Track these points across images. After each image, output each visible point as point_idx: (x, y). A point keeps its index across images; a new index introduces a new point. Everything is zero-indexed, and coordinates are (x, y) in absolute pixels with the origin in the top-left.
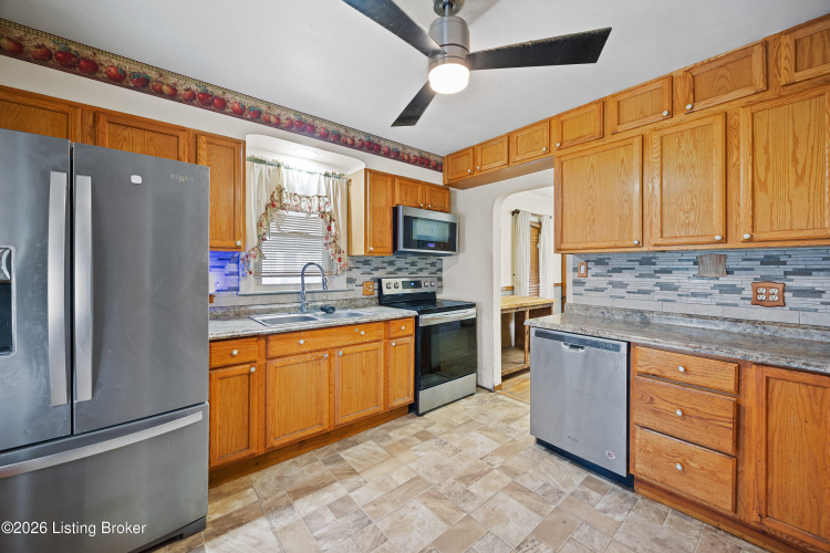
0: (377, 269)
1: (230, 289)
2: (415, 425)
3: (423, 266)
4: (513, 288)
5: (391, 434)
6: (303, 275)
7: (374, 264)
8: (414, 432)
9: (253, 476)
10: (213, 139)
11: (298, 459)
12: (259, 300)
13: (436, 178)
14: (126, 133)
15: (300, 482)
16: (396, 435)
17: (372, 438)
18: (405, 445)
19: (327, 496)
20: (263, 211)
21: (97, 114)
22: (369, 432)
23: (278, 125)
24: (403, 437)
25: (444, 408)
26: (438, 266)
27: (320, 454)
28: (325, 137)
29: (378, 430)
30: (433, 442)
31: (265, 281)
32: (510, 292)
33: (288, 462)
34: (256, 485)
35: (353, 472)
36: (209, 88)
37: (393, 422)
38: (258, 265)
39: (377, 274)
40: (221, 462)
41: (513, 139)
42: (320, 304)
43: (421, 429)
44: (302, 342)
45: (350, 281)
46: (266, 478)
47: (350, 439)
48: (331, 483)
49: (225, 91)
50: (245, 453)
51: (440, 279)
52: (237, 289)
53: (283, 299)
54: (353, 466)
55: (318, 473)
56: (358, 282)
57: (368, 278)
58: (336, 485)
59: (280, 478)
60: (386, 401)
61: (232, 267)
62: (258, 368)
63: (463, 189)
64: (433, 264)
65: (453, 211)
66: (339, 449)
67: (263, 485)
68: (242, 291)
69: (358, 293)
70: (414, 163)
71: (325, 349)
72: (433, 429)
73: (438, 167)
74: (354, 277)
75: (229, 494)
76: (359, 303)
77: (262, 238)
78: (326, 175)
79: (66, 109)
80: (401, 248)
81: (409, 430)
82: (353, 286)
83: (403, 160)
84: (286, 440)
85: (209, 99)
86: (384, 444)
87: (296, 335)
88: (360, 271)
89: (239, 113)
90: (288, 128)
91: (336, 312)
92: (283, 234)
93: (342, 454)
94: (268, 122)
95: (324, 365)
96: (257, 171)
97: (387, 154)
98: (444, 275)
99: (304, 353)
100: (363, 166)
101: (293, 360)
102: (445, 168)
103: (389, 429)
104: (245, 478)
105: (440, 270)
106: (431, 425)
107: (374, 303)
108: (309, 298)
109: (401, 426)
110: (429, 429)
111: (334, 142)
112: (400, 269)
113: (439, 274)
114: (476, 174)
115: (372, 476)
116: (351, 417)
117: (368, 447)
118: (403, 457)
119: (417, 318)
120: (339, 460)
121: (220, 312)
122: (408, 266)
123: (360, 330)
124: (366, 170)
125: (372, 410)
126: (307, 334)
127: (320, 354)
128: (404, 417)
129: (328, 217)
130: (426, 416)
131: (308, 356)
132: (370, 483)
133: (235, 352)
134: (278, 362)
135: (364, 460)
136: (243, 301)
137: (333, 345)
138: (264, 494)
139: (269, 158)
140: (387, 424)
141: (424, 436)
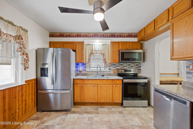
0: (117, 66)
1: (84, 70)
2: (121, 109)
3: (133, 65)
4: (178, 74)
5: (113, 109)
6: (97, 68)
7: (116, 65)
8: (119, 110)
9: (82, 106)
10: (79, 43)
11: (91, 106)
12: (89, 72)
13: (135, 40)
14: (67, 44)
15: (88, 111)
16: (114, 109)
17: (108, 108)
18: (114, 112)
19: (90, 116)
20: (89, 54)
21: (64, 42)
22: (108, 107)
23: (90, 37)
24: (115, 111)
25: (133, 108)
26: (139, 66)
27: (95, 107)
28: (100, 37)
29: (110, 107)
30: (121, 115)
31: (91, 69)
32: (177, 75)
33: (89, 106)
34: (81, 108)
35: (98, 113)
36: (78, 34)
37: (115, 106)
38: (90, 65)
39: (117, 68)
40: (76, 101)
41: (156, 21)
42: (102, 74)
43: (121, 110)
44: (91, 82)
45: (110, 69)
46: (83, 107)
47: (103, 106)
48: (92, 113)
49: (81, 33)
50: (80, 101)
51: (140, 70)
52: (85, 70)
53: (94, 72)
54: (99, 112)
55: (92, 110)
56: (112, 70)
57: (115, 69)
58: (93, 114)
59: (85, 108)
60: (112, 100)
61: (85, 66)
62: (83, 86)
63: (146, 41)
64: (137, 65)
65: (143, 48)
66: (99, 108)
67: (82, 108)
68: (86, 71)
69: (112, 72)
70: (126, 37)
71: (96, 84)
72: (125, 112)
73: (135, 36)
74: (111, 68)
75: (77, 108)
76: (112, 75)
77: (89, 60)
78: (103, 45)
79: (60, 43)
80: (120, 61)
81: (118, 110)
82: (110, 71)
83: (122, 37)
84: (88, 101)
85: (79, 35)
86: (109, 110)
87: (90, 80)
88: (112, 67)
89: (83, 36)
90: (92, 37)
91: (105, 76)
92: (94, 59)
93: (99, 109)
94: (88, 37)
95: (96, 87)
96: (88, 47)
97: (117, 37)
98: (142, 68)
99: (92, 84)
100: (110, 41)
101: (89, 85)
102: (138, 36)
103: (113, 108)
104: (81, 106)
105: (140, 67)
106: (125, 111)
107: (116, 75)
108: (99, 72)
109: (117, 108)
110: (123, 111)
111: (102, 37)
112: (132, 67)
113: (139, 68)
114: (146, 36)
115: (101, 116)
116: (102, 101)
117: (105, 110)
118: (111, 115)
119: (123, 80)
120: (97, 109)
121: (82, 74)
122: (128, 66)
123: (105, 81)
124: (111, 42)
125: (108, 101)
126: (92, 80)
127: (95, 85)
128: (119, 106)
129: (103, 54)
130: (125, 108)
131: (92, 85)
132: (99, 117)
133: (78, 82)
134: (86, 85)
135: (102, 112)
136: (87, 72)
137: (98, 83)
138: (81, 110)
139: (91, 44)
140: (114, 106)
141: (120, 113)
